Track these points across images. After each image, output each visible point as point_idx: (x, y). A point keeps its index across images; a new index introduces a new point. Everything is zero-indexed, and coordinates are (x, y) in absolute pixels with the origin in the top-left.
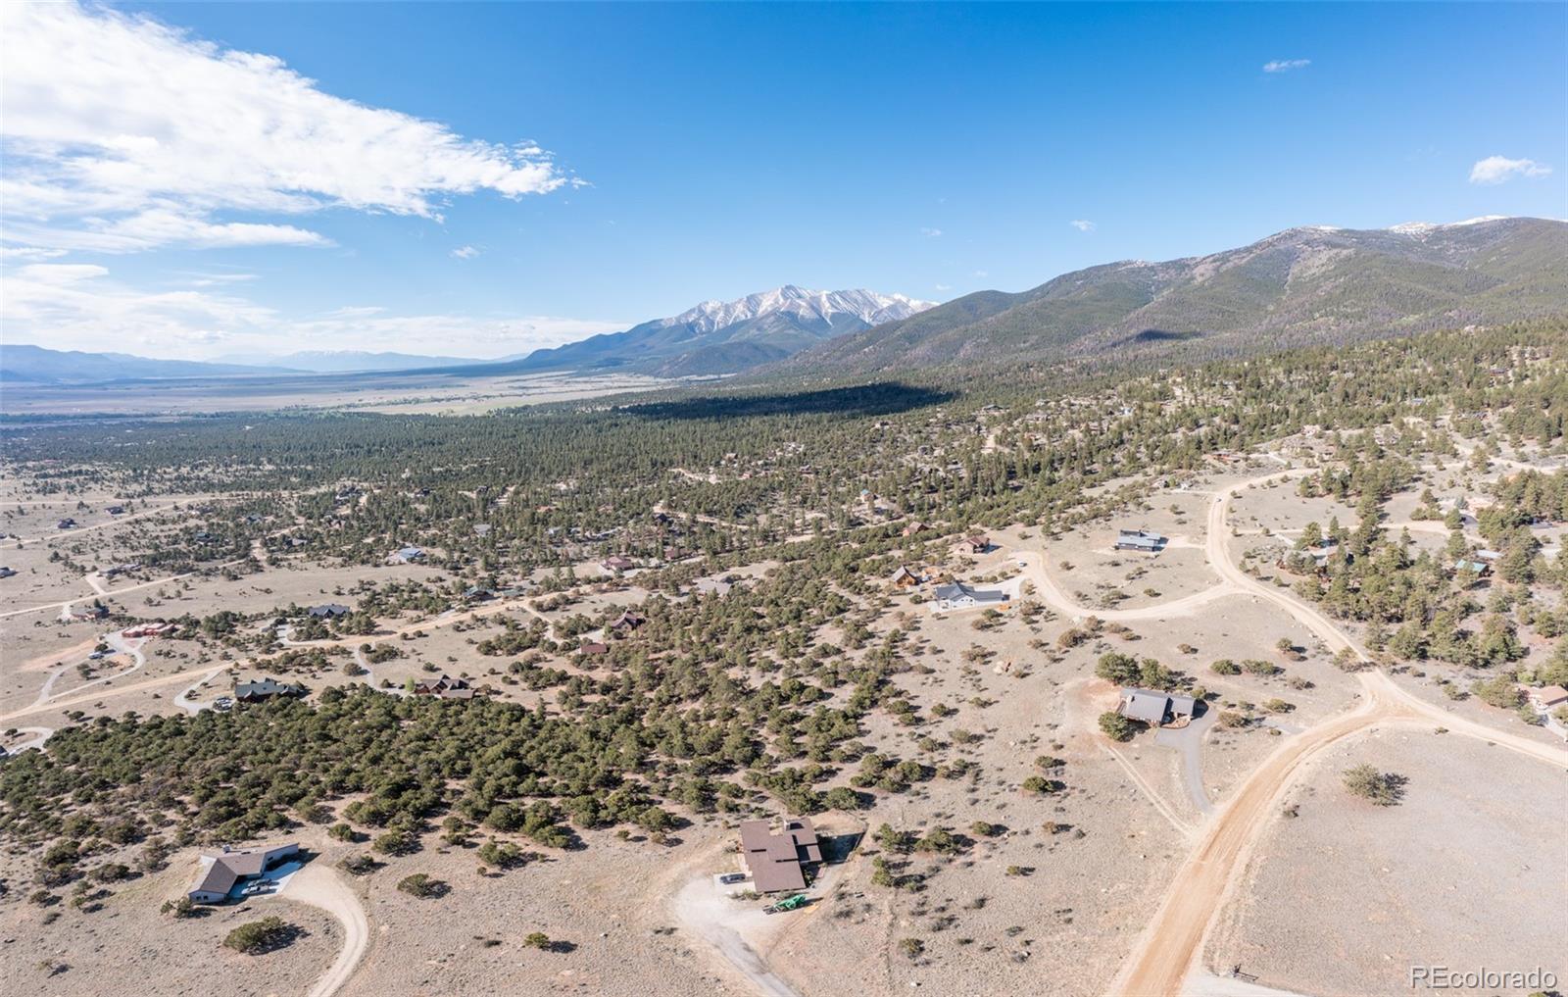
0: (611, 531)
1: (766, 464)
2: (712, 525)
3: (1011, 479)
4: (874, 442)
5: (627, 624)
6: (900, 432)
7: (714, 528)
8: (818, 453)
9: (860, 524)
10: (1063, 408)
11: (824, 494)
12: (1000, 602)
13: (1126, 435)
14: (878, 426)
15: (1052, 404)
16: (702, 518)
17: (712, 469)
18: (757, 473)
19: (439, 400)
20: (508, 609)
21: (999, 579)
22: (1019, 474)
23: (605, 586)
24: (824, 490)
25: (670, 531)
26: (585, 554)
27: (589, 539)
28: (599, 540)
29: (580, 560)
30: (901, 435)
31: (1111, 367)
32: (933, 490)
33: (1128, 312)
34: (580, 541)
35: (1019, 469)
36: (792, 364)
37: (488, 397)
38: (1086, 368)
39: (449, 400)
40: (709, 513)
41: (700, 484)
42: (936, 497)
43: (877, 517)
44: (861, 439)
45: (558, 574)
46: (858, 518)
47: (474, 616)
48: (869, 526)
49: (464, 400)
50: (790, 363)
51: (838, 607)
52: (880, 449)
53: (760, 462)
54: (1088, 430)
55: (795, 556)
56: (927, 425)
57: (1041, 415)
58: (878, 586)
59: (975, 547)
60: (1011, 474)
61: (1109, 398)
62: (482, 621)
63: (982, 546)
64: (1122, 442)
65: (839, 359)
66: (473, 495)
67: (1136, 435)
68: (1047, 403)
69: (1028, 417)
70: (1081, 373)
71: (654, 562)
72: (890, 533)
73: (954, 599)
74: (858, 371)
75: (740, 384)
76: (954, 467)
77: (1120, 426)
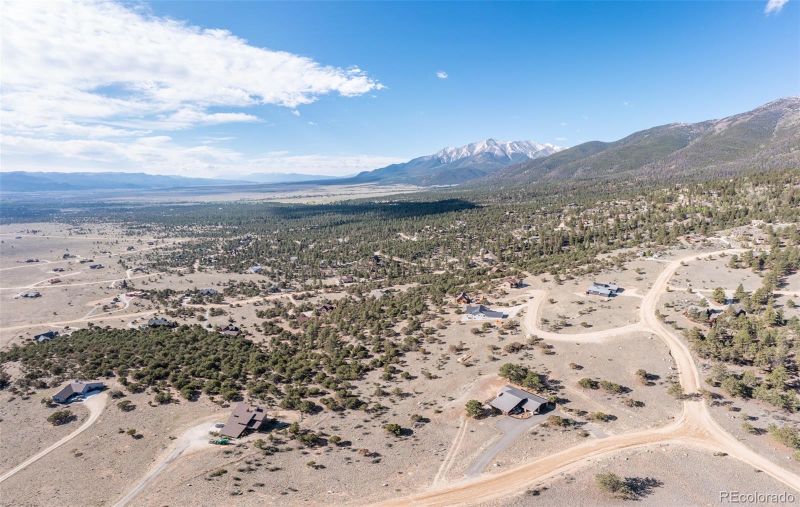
1: (444, 232)
2: (399, 262)
3: (564, 245)
4: (502, 222)
6: (518, 217)
7: (400, 264)
8: (472, 227)
9: (475, 266)
10: (611, 206)
11: (465, 249)
13: (640, 223)
14: (507, 213)
15: (605, 204)
17: (416, 233)
18: (438, 236)
22: (570, 243)
23: (330, 290)
24: (465, 247)
25: (377, 265)
26: (334, 274)
27: (339, 266)
30: (519, 219)
31: (655, 183)
32: (519, 249)
35: (570, 240)
36: (487, 179)
38: (640, 183)
39: (315, 196)
40: (401, 256)
41: (406, 241)
42: (520, 254)
43: (485, 263)
44: (497, 220)
45: (315, 283)
46: (474, 263)
48: (479, 267)
49: (322, 197)
50: (486, 179)
52: (505, 226)
53: (441, 231)
54: (618, 220)
55: (428, 281)
56: (534, 214)
57: (597, 210)
59: (512, 285)
60: (565, 243)
61: (640, 200)
63: (517, 284)
64: (636, 227)
65: (511, 177)
67: (646, 223)
68: (602, 203)
69: (589, 210)
71: (362, 280)
72: (481, 272)
74: (520, 183)
76: (536, 237)
77: (639, 217)
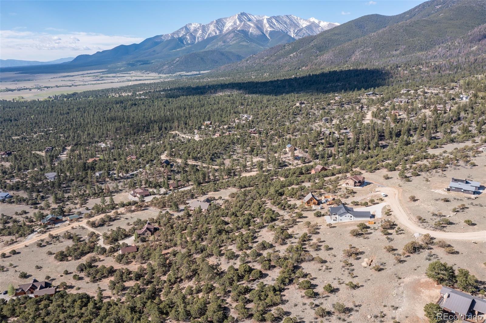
0: (135, 172)
1: (229, 128)
2: (197, 166)
3: (381, 140)
4: (295, 114)
5: (148, 232)
6: (311, 109)
7: (198, 168)
8: (261, 121)
9: (286, 166)
10: (420, 95)
11: (264, 147)
12: (369, 219)
13: (462, 114)
14: (298, 104)
15: (412, 92)
16: (191, 162)
17: (196, 131)
18: (223, 133)
19: (12, 90)
20: (73, 228)
21: (369, 204)
22: (387, 137)
23: (133, 208)
24: (264, 144)
25: (172, 171)
26: (120, 188)
27: (122, 178)
28: (128, 178)
29: (117, 192)
30: (312, 111)
31: (457, 67)
32: (331, 145)
33: (473, 27)
34: (116, 180)
35: (387, 134)
36: (245, 64)
37: (48, 87)
38: (439, 68)
39: (19, 90)
40: (195, 159)
41: (189, 140)
42: (333, 150)
43: (296, 161)
44: (288, 112)
45: (104, 202)
46: (284, 162)
47: (51, 236)
48: (291, 167)
49: (30, 89)
50: (243, 64)
51: (271, 218)
52: (299, 119)
53: (226, 127)
54: (436, 110)
55: (247, 185)
56: (329, 105)
57: (404, 99)
58: (295, 205)
59: (355, 183)
60: (381, 137)
61: (453, 88)
62: (57, 238)
63: (360, 182)
64: (459, 119)
65: (275, 61)
66: (43, 154)
67: (470, 115)
68: (409, 91)
69: (395, 100)
70: (434, 71)
71: (163, 190)
72: (303, 171)
73: (341, 215)
74: (287, 69)
75: (213, 77)
76: (345, 131)
77: (459, 108)
